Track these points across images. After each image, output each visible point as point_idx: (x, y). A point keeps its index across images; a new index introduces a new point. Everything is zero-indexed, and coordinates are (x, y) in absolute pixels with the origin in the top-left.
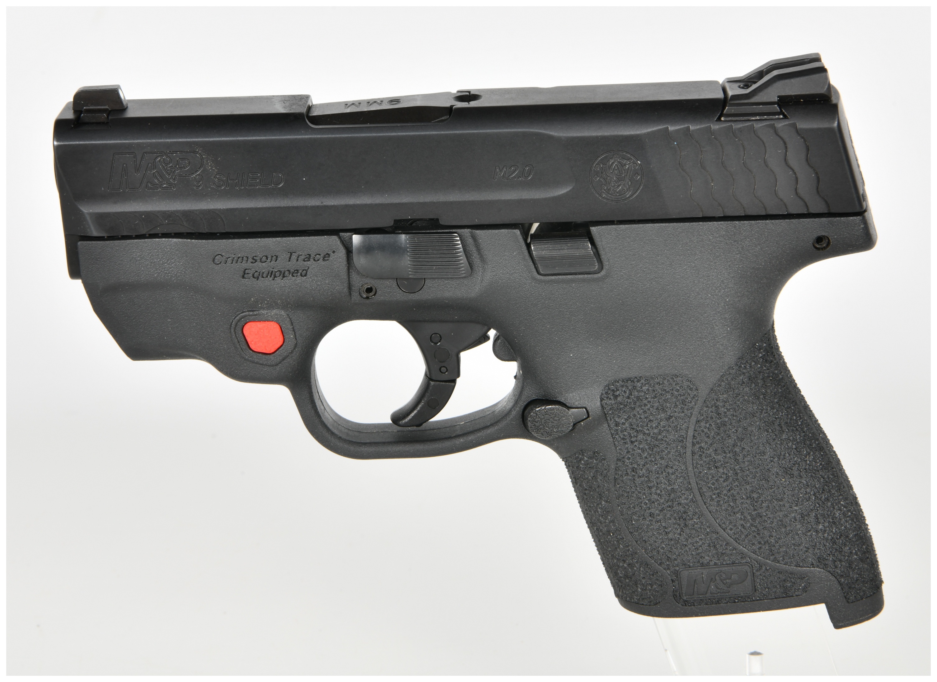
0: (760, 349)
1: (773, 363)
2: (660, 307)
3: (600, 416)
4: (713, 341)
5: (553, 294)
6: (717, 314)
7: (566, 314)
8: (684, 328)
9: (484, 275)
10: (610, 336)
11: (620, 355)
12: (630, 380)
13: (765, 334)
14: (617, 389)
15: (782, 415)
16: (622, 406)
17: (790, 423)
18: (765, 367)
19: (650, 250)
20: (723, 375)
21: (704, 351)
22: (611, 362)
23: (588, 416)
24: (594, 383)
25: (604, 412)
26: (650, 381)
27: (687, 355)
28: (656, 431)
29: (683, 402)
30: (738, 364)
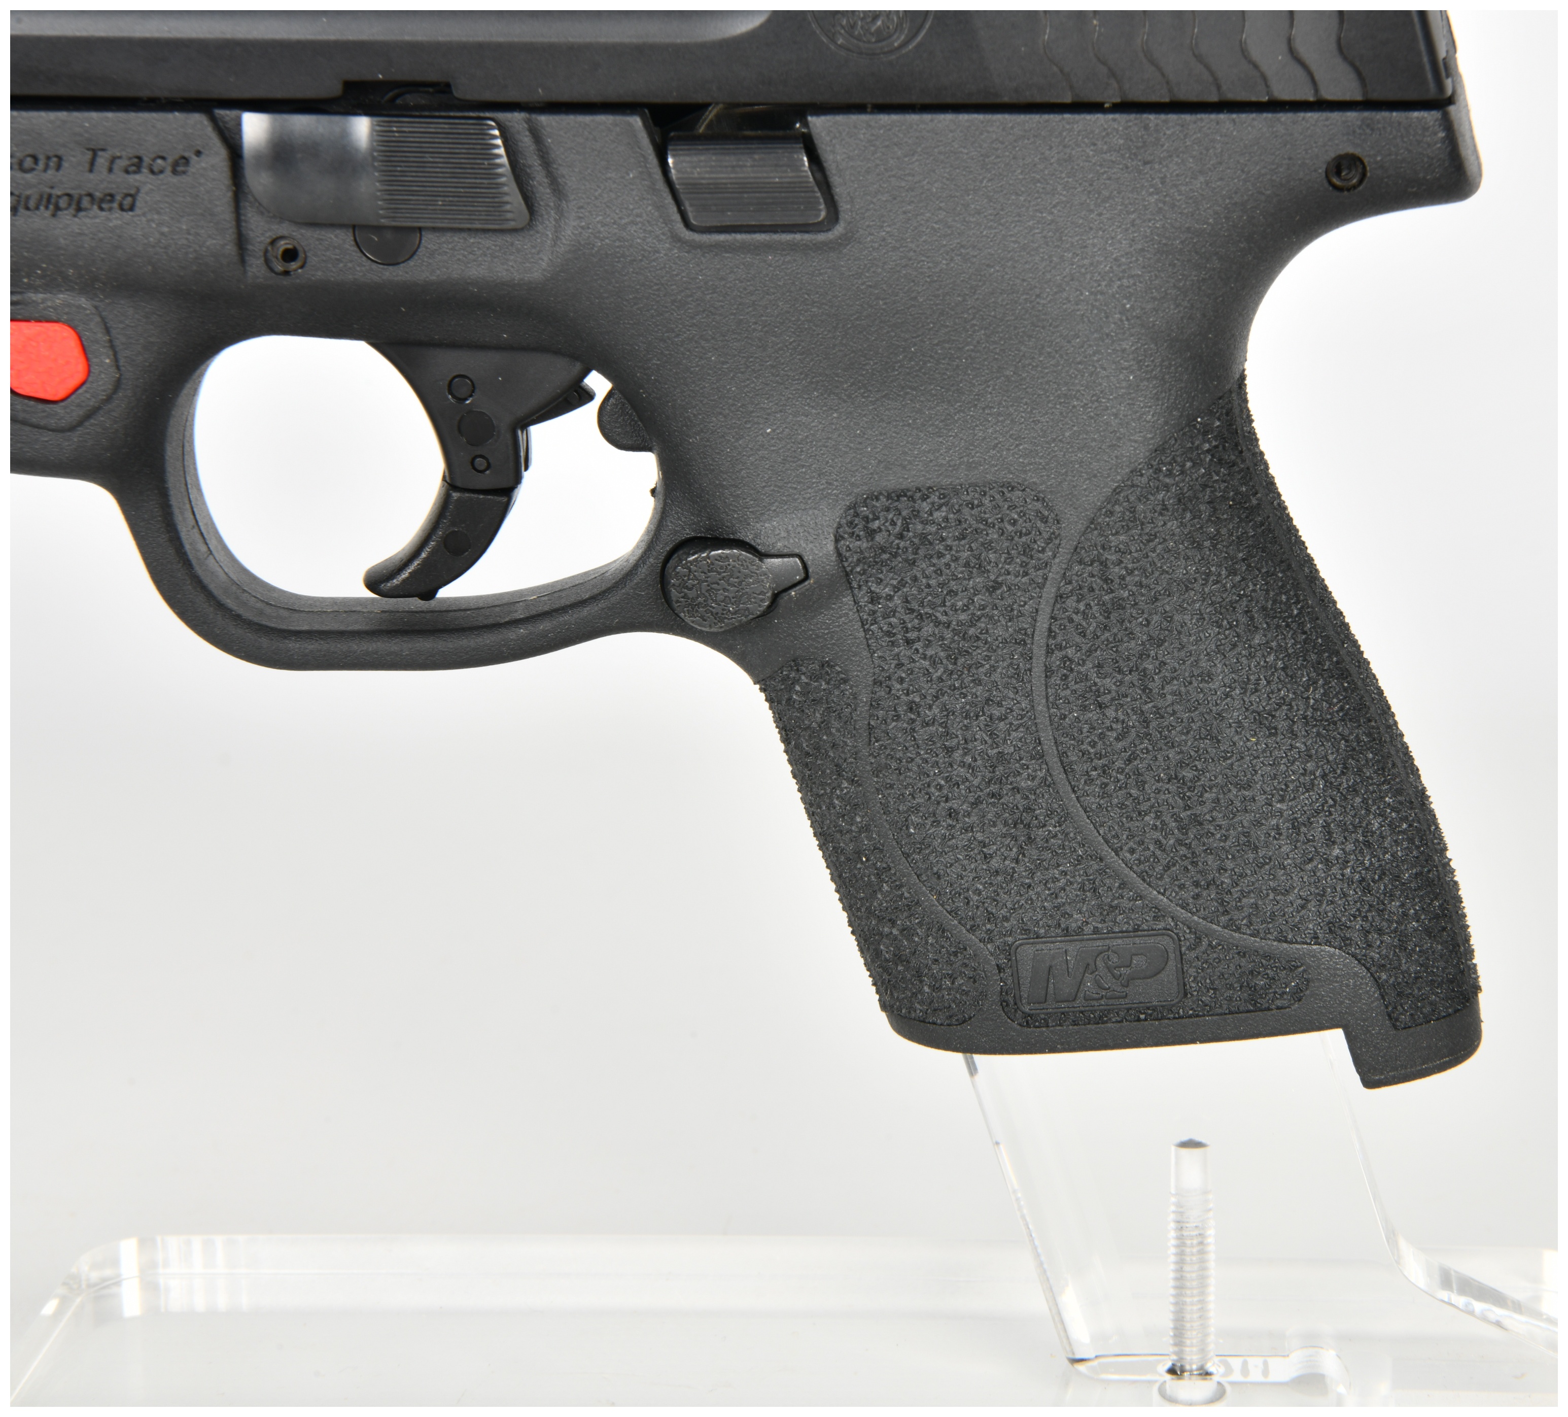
0: (1205, 433)
1: (1236, 469)
2: (972, 319)
3: (832, 575)
4: (1096, 404)
5: (722, 279)
6: (1103, 341)
7: (754, 330)
8: (1028, 372)
9: (560, 226)
10: (860, 388)
11: (881, 434)
12: (905, 495)
13: (1220, 398)
14: (874, 514)
15: (1254, 591)
16: (885, 556)
17: (1272, 609)
18: (1218, 475)
19: (948, 179)
20: (1117, 487)
21: (1075, 428)
22: (862, 449)
23: (807, 577)
24: (821, 499)
25: (844, 567)
26: (950, 498)
27: (1036, 438)
28: (963, 617)
29: (1027, 551)
30: (1155, 463)
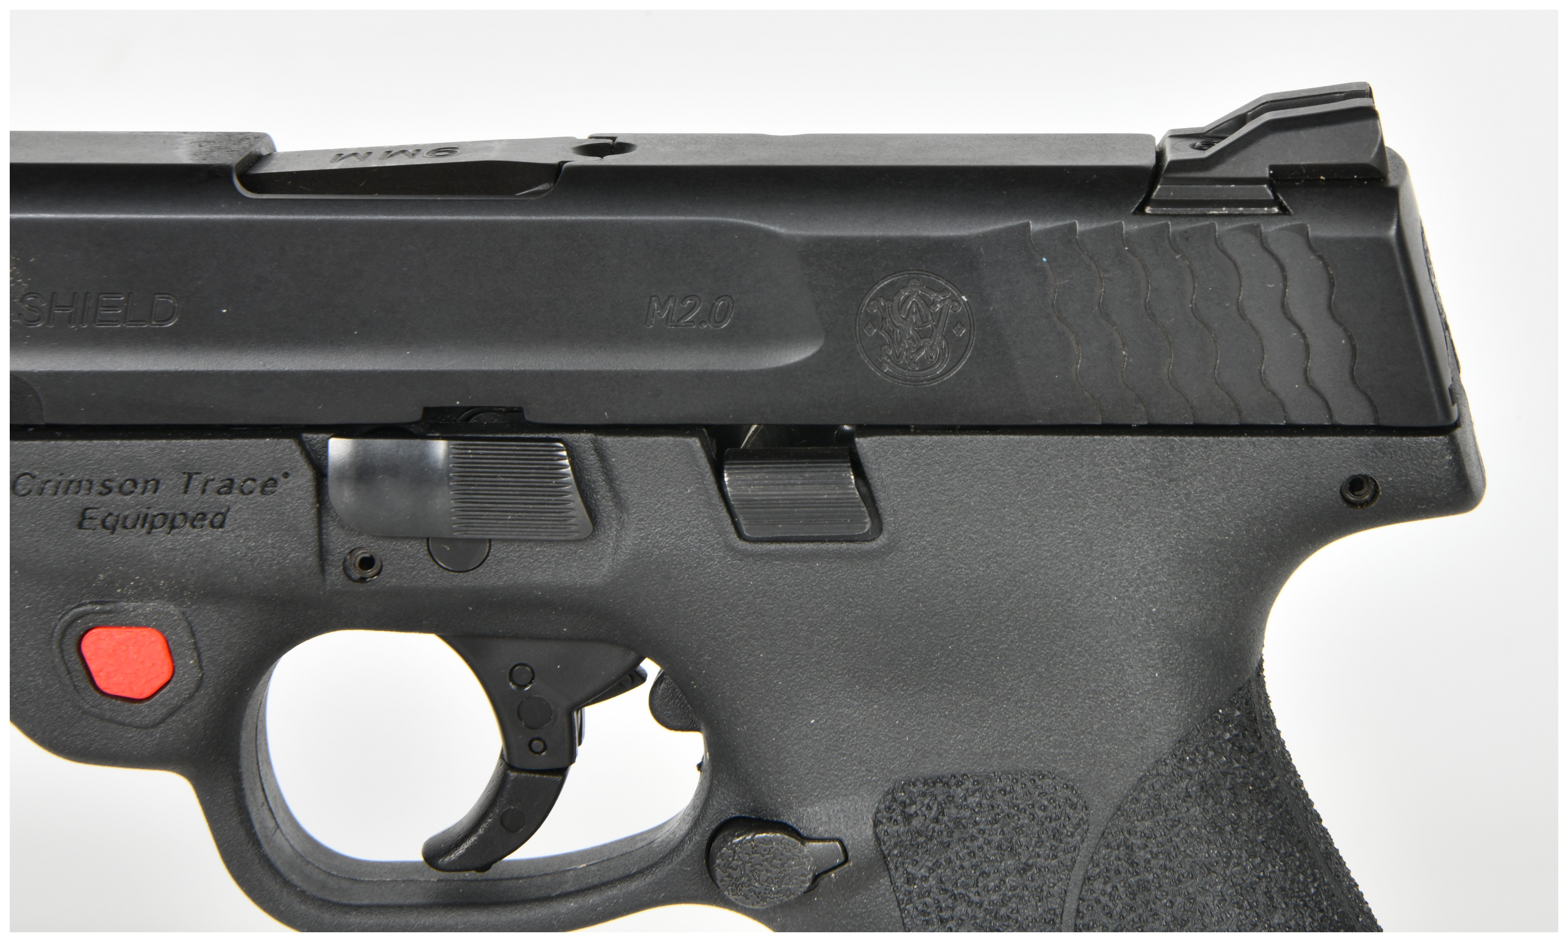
0: (1227, 723)
1: (1255, 755)
2: (1007, 621)
3: (871, 859)
4: (1123, 699)
5: (772, 584)
6: (1130, 641)
7: (801, 630)
8: (1058, 669)
9: (621, 536)
10: (899, 682)
11: (919, 724)
12: (941, 781)
13: (1240, 689)
14: (911, 800)
15: (1274, 872)
16: (921, 839)
17: (1290, 889)
18: (1238, 762)
19: (985, 494)
20: (1143, 776)
21: (1103, 722)
22: (901, 739)
23: (846, 860)
24: (860, 785)
25: (881, 850)
26: (984, 785)
27: (1066, 730)
28: (995, 897)
29: (1056, 835)
30: (1178, 753)
